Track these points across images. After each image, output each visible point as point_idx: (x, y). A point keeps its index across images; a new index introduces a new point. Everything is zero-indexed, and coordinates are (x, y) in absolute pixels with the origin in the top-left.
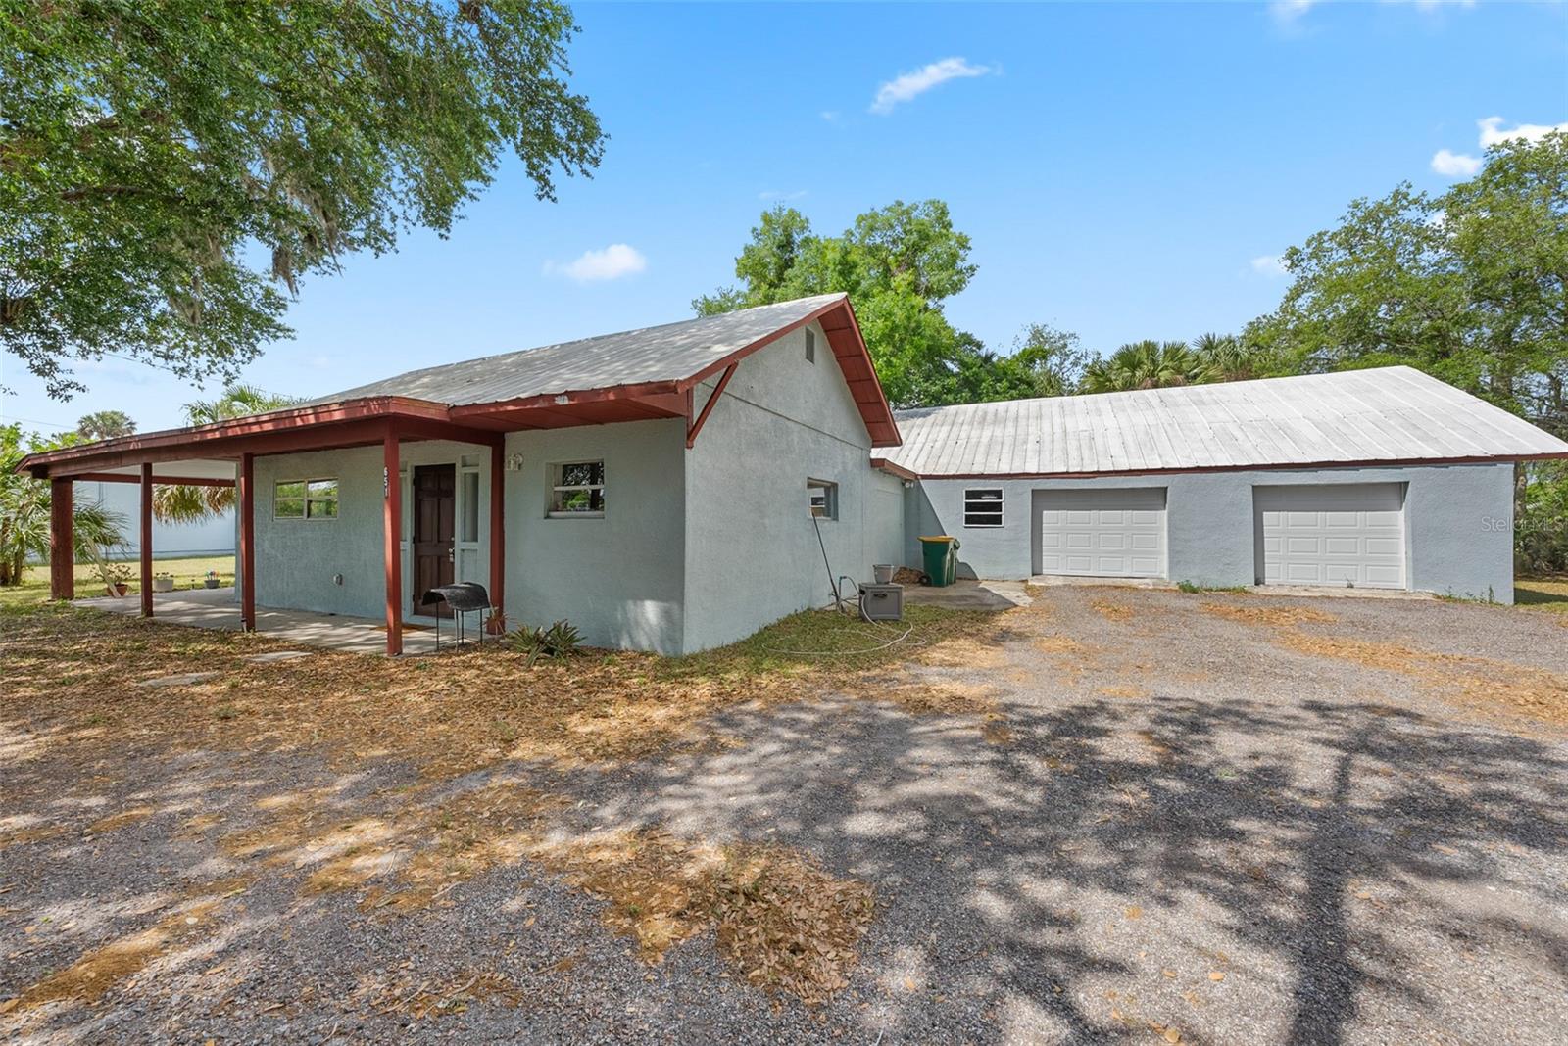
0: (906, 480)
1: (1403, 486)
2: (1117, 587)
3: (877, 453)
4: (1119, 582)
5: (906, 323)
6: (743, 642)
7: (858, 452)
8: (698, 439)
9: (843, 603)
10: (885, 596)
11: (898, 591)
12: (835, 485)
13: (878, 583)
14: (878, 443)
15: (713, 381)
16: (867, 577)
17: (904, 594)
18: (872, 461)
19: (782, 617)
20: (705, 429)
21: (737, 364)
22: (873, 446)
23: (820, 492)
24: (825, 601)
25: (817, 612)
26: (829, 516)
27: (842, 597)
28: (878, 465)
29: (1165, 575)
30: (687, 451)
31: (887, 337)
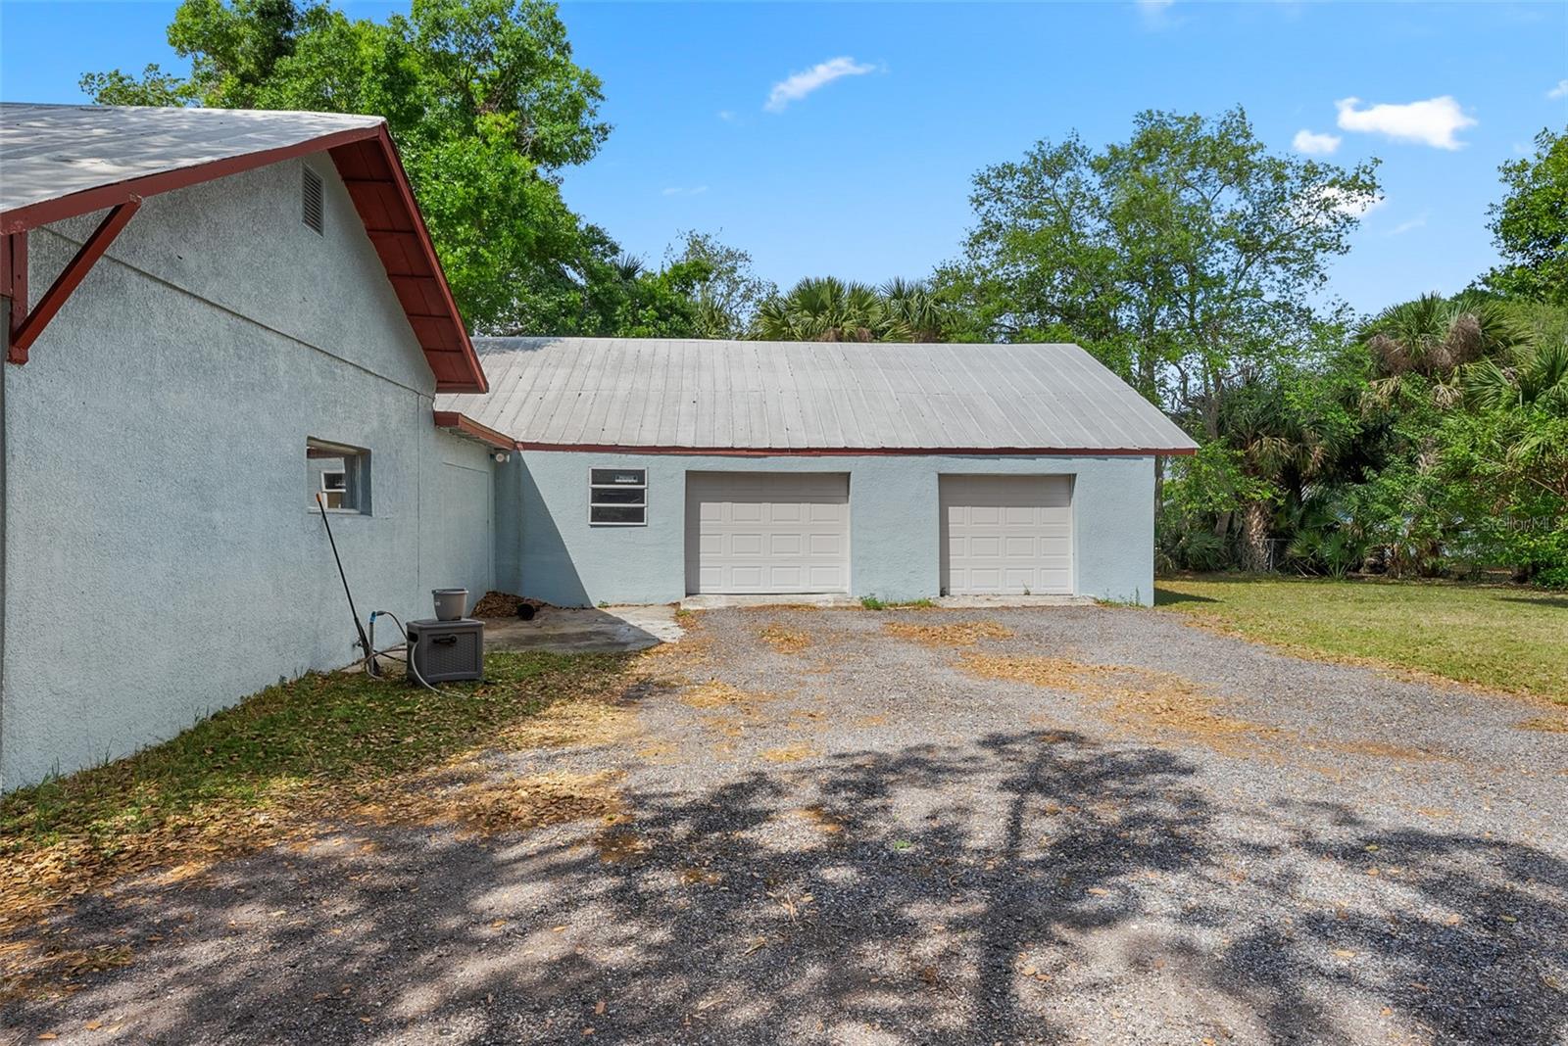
0: (498, 450)
1: (1070, 479)
2: (792, 607)
3: (445, 402)
4: (796, 600)
5: (501, 195)
6: (159, 750)
7: (411, 399)
8: (40, 348)
9: (380, 659)
10: (452, 641)
11: (475, 633)
12: (364, 455)
13: (441, 620)
14: (445, 385)
15: (79, 228)
16: (425, 612)
17: (488, 635)
18: (435, 413)
19: (250, 693)
20: (58, 325)
21: (134, 207)
22: (439, 390)
23: (338, 466)
24: (345, 657)
25: (326, 678)
26: (353, 507)
27: (377, 646)
28: (445, 421)
29: (847, 589)
30: (11, 371)
31: (469, 212)
